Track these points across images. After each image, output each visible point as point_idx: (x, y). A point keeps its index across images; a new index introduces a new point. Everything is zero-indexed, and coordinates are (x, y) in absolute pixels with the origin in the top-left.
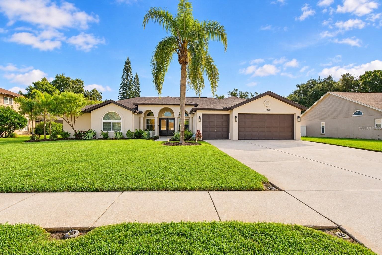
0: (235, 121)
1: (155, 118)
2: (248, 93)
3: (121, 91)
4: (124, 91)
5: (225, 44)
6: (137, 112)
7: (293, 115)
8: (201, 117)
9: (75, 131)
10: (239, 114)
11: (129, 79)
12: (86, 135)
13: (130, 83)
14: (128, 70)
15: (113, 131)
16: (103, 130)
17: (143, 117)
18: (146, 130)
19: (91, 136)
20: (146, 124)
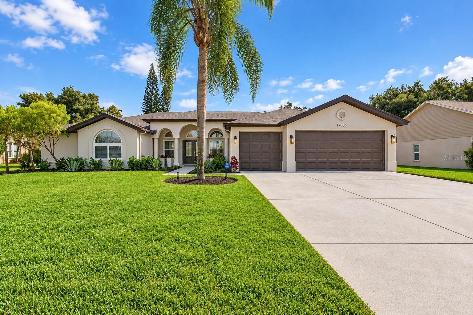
0: (291, 143)
1: (175, 139)
3: (145, 108)
6: (146, 132)
7: (384, 132)
8: (238, 137)
10: (297, 132)
11: (154, 92)
12: (67, 165)
13: (156, 98)
14: (153, 81)
15: (109, 159)
16: (96, 158)
17: (158, 139)
18: (162, 157)
19: (75, 166)
20: (164, 148)
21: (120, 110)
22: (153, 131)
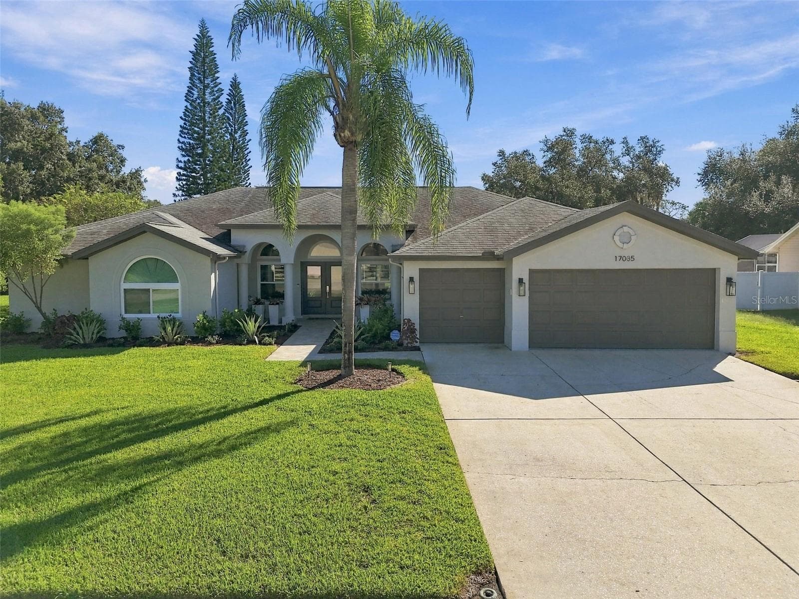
0: (519, 296)
1: (286, 266)
2: (612, 142)
3: (186, 140)
4: (194, 139)
6: (227, 258)
7: (713, 272)
8: (417, 280)
9: (44, 315)
10: (532, 272)
11: (209, 98)
12: (78, 334)
13: (213, 115)
14: (206, 68)
15: (155, 315)
16: (126, 313)
17: (249, 264)
18: (258, 302)
19: (90, 335)
20: (260, 279)
21: (119, 146)
22: (239, 251)
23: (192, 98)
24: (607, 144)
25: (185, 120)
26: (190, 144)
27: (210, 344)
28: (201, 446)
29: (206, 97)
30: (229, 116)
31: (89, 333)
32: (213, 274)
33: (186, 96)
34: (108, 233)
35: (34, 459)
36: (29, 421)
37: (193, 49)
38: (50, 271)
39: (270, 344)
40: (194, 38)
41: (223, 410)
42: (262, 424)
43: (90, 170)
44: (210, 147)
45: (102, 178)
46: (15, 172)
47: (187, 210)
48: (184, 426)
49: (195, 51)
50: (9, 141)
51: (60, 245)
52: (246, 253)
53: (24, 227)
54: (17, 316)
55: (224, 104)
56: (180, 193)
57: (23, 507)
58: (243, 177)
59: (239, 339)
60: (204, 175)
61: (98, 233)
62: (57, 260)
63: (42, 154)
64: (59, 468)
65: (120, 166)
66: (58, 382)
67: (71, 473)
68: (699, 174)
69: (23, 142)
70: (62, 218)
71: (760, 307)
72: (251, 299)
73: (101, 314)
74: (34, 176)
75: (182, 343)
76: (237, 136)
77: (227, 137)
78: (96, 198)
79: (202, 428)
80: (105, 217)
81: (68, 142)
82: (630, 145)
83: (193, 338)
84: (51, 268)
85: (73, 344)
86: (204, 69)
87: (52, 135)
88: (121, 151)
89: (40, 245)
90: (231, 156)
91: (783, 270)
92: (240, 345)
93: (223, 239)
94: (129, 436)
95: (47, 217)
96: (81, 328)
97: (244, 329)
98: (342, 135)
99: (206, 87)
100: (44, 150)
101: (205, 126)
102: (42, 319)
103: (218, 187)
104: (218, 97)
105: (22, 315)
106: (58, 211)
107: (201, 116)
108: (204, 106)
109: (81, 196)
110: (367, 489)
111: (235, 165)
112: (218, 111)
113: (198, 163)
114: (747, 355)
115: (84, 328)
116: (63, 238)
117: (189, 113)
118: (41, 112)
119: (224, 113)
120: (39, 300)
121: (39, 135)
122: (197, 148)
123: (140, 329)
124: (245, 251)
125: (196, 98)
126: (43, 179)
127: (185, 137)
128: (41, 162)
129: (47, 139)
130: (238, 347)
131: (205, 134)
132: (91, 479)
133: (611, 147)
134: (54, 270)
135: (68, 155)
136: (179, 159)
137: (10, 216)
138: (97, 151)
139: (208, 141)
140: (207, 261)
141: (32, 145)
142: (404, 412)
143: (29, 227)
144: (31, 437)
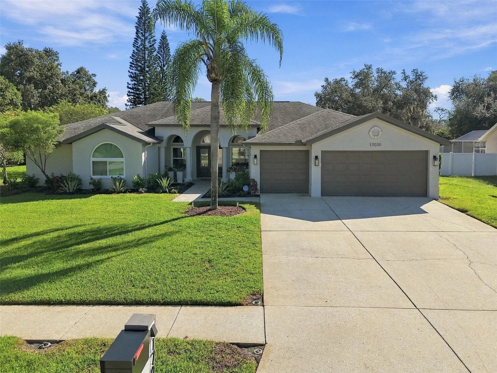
0: (315, 166)
1: (186, 148)
2: (395, 73)
3: (133, 71)
4: (138, 70)
5: (279, 53)
6: (152, 144)
7: (427, 152)
8: (258, 157)
9: (46, 176)
10: (323, 152)
11: (147, 45)
12: (66, 187)
14: (146, 27)
15: (110, 177)
16: (93, 175)
17: (165, 148)
18: (170, 170)
19: (73, 187)
20: (173, 156)
21: (93, 75)
22: (159, 140)
23: (137, 45)
24: (391, 74)
25: (133, 59)
26: (135, 73)
27: (141, 193)
28: (128, 242)
29: (146, 44)
30: (160, 56)
31: (72, 186)
32: (144, 153)
33: (133, 44)
34: (84, 129)
35: (41, 248)
36: (39, 231)
37: (138, 15)
38: (50, 151)
39: (175, 193)
40: (139, 9)
41: (142, 226)
42: (163, 232)
43: (75, 89)
44: (148, 76)
45: (82, 94)
46: (29, 90)
47: (131, 115)
48: (120, 233)
49: (139, 16)
50: (25, 72)
51: (56, 136)
52: (163, 142)
53: (35, 125)
54: (31, 176)
55: (157, 49)
56: (129, 104)
57: (36, 267)
58: (168, 94)
59: (157, 190)
60: (144, 93)
61: (78, 128)
62: (54, 145)
63: (45, 79)
64: (55, 251)
65: (93, 87)
66: (54, 212)
67: (60, 254)
68: (449, 93)
69: (34, 72)
70: (57, 121)
71: (473, 174)
72: (167, 168)
73: (79, 175)
74: (41, 93)
75: (125, 192)
76: (165, 68)
77: (159, 69)
78: (78, 107)
79: (130, 234)
80: (83, 119)
81: (61, 72)
82: (407, 75)
83: (131, 190)
84: (51, 149)
85: (63, 193)
86: (145, 27)
87: (52, 68)
88: (94, 78)
89: (45, 136)
90: (161, 81)
91: (489, 152)
92: (158, 193)
93: (151, 133)
94: (92, 238)
95: (49, 120)
96: (68, 184)
97: (160, 185)
98: (211, 76)
99: (146, 38)
100: (47, 77)
101: (145, 63)
102: (45, 178)
103: (153, 100)
104: (153, 45)
105: (34, 176)
106: (55, 116)
107: (142, 56)
108: (144, 50)
109: (68, 106)
110: (209, 261)
111: (164, 87)
112: (153, 53)
113: (141, 85)
114: (445, 200)
115: (69, 183)
116: (57, 132)
117: (135, 54)
118: (45, 53)
119: (157, 54)
120: (44, 168)
121: (44, 67)
122: (140, 76)
123: (101, 184)
124: (163, 139)
125: (139, 45)
126: (46, 95)
127: (133, 69)
128: (45, 84)
129: (49, 70)
130: (156, 195)
131: (145, 67)
132: (71, 256)
133: (393, 76)
134: (52, 150)
135: (62, 80)
136: (129, 83)
137: (27, 119)
138: (79, 78)
139: (147, 72)
140: (140, 145)
141: (39, 74)
142: (240, 227)
143: (38, 125)
144: (40, 238)
